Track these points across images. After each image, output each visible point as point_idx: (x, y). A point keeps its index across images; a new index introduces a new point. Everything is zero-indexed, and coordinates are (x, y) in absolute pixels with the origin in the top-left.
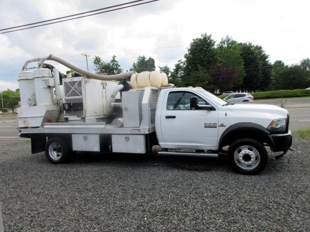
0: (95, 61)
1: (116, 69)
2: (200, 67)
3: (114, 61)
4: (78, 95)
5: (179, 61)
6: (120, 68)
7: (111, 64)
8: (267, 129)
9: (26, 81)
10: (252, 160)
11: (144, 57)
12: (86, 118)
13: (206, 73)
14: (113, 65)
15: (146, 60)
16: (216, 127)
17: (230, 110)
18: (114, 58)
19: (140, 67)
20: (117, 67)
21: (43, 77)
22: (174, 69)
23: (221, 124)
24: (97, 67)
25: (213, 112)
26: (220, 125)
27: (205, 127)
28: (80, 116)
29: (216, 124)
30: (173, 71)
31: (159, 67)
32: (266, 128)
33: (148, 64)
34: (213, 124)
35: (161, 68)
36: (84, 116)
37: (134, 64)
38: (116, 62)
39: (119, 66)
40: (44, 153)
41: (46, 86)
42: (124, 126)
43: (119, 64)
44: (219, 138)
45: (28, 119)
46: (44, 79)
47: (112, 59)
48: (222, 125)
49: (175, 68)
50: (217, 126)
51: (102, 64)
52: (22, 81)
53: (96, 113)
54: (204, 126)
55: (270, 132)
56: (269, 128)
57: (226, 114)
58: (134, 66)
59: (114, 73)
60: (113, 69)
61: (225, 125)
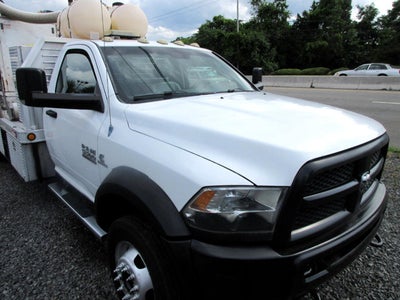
1: (282, 12)
7: (275, 5)
8: (182, 213)
14: (278, 5)
16: (95, 163)
19: (322, 8)
22: (389, 11)
24: (254, 9)
26: (99, 160)
27: (83, 155)
29: (94, 152)
32: (179, 209)
34: (91, 151)
35: (362, 9)
37: (314, 3)
48: (102, 161)
50: (97, 161)
56: (188, 215)
57: (111, 129)
58: (314, 7)
59: (277, 18)
60: (277, 12)
61: (106, 163)
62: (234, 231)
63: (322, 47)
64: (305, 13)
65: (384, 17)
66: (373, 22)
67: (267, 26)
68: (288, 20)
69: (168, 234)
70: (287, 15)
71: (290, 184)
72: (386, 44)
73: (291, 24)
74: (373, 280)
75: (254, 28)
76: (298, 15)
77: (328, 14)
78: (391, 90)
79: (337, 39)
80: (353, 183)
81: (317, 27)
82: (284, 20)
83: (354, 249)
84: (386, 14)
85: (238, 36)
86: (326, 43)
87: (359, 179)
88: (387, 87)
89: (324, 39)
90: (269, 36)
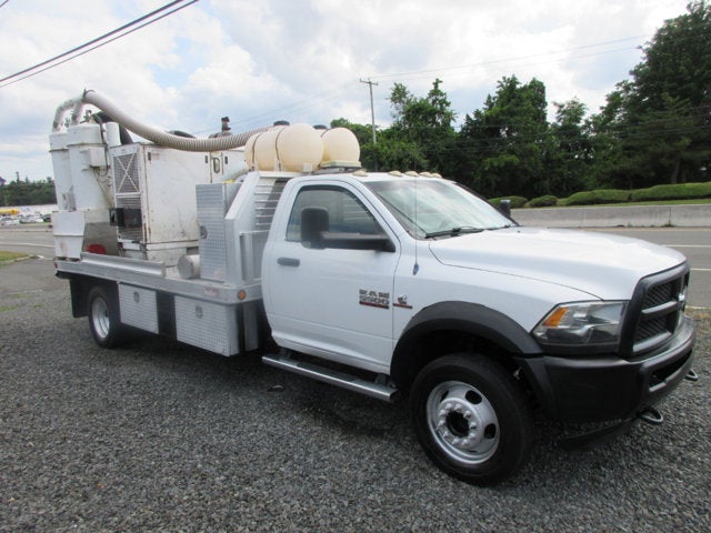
0: (394, 94)
1: (441, 112)
2: (671, 99)
3: (436, 92)
4: (134, 190)
5: (619, 85)
6: (448, 109)
7: (430, 101)
8: (532, 334)
9: (61, 154)
10: (472, 435)
11: (514, 78)
12: (148, 247)
13: (687, 114)
14: (434, 102)
15: (518, 86)
16: (387, 308)
17: (433, 254)
18: (436, 84)
19: (502, 106)
20: (442, 108)
21: (83, 144)
22: (602, 108)
23: (400, 299)
24: (397, 109)
25: (386, 256)
26: (397, 302)
27: (361, 303)
28: (138, 242)
29: (387, 295)
30: (601, 112)
31: (555, 104)
32: (529, 330)
33: (524, 95)
34: (381, 295)
35: (561, 106)
36: (144, 242)
37: (489, 97)
38: (442, 95)
39: (448, 104)
40: (86, 318)
41: (85, 167)
42: (202, 277)
43: (448, 100)
44: (396, 341)
45: (67, 241)
46: (82, 149)
47: (433, 88)
48: (402, 304)
49: (605, 104)
50: (391, 305)
51: (409, 102)
52: (57, 154)
53: (184, 233)
54: (358, 300)
55: (541, 346)
56: (539, 334)
57: (416, 267)
58: (489, 102)
59: (434, 122)
60: (432, 113)
61: (409, 304)
62: (586, 343)
63: (509, 165)
64: (477, 113)
65: (596, 118)
66: (580, 125)
67: (420, 134)
68: (452, 124)
69: (525, 352)
70: (449, 117)
71: (630, 298)
72: (605, 158)
73: (458, 130)
74: (691, 427)
75: (400, 137)
76: (468, 117)
77: (512, 114)
78: (630, 226)
79: (531, 153)
80: (671, 304)
81: (499, 134)
82: (447, 124)
83: (677, 372)
84: (599, 112)
85: (376, 150)
86: (515, 159)
87: (677, 299)
88: (625, 223)
89: (512, 152)
90: (426, 148)
